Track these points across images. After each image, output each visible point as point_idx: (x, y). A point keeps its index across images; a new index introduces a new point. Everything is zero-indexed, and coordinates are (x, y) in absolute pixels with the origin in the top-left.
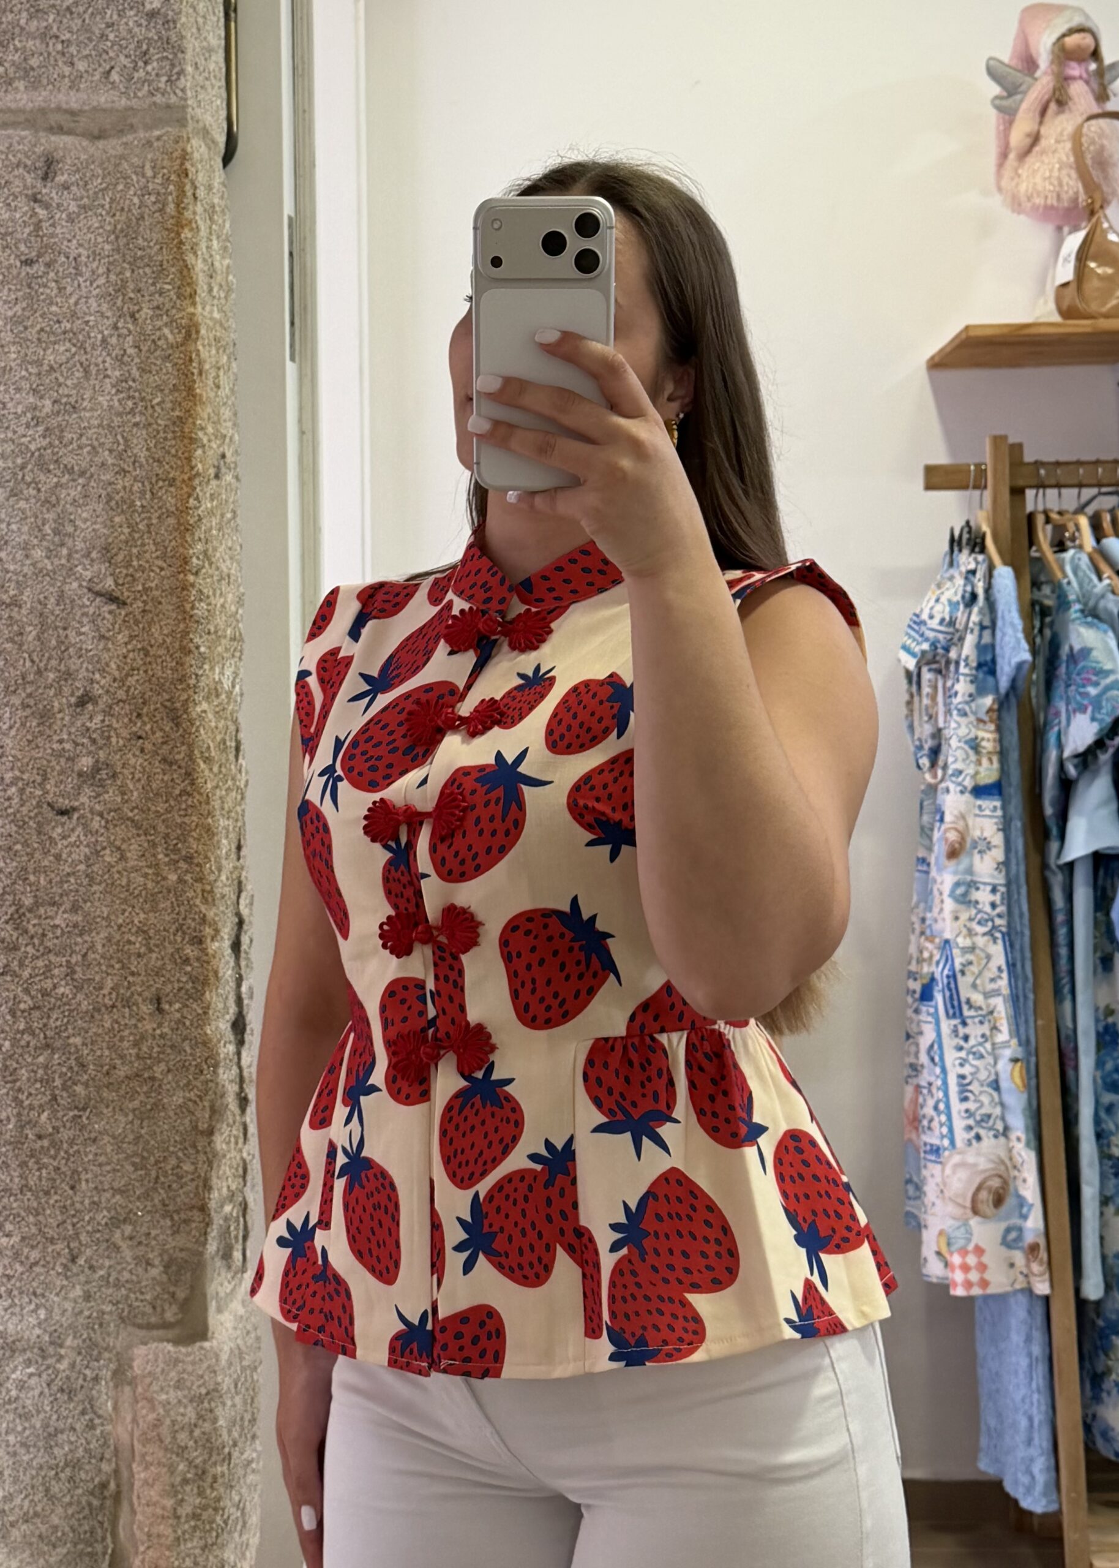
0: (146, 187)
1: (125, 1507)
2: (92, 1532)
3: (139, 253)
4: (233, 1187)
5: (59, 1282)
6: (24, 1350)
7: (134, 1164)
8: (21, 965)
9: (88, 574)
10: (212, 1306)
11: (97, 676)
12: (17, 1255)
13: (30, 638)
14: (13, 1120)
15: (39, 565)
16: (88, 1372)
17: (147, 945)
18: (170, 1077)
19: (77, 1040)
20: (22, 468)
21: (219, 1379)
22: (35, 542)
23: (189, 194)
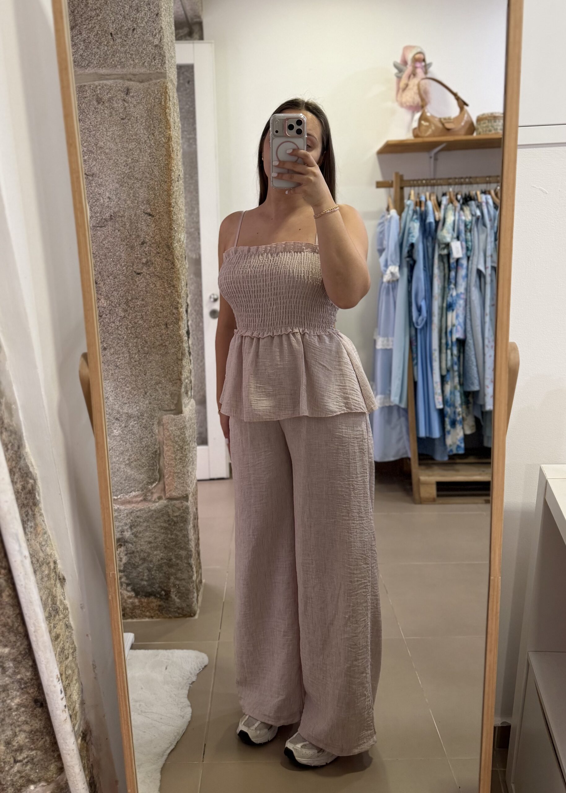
0: (156, 97)
1: (162, 456)
2: (153, 463)
3: (154, 116)
4: (188, 375)
5: (142, 400)
6: (133, 417)
7: (161, 368)
8: (128, 315)
9: (143, 208)
10: (183, 406)
11: (147, 236)
12: (130, 392)
13: (128, 226)
14: (128, 357)
15: (129, 205)
16: (151, 423)
17: (163, 310)
18: (170, 345)
19: (145, 335)
20: (123, 178)
21: (186, 424)
22: (128, 199)
23: (168, 99)
